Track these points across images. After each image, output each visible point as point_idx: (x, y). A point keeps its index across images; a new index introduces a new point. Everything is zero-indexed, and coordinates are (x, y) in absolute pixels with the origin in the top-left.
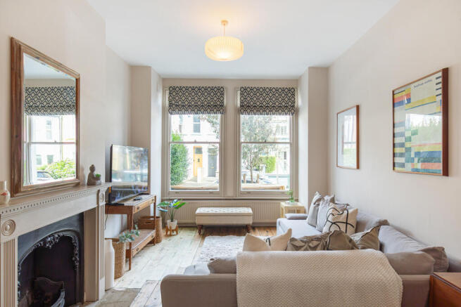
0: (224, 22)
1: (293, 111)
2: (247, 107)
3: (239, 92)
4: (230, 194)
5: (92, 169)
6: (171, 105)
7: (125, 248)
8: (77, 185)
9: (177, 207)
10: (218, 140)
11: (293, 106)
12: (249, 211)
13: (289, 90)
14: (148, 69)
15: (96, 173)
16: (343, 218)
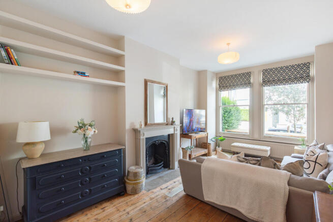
0: (228, 44)
1: (308, 80)
2: (267, 82)
3: (262, 73)
4: (256, 136)
5: (173, 119)
6: (220, 87)
7: (188, 153)
8: (167, 124)
9: (221, 140)
10: (249, 104)
11: (309, 76)
12: (268, 148)
13: (305, 65)
14: (206, 71)
15: (174, 120)
16: (313, 158)
